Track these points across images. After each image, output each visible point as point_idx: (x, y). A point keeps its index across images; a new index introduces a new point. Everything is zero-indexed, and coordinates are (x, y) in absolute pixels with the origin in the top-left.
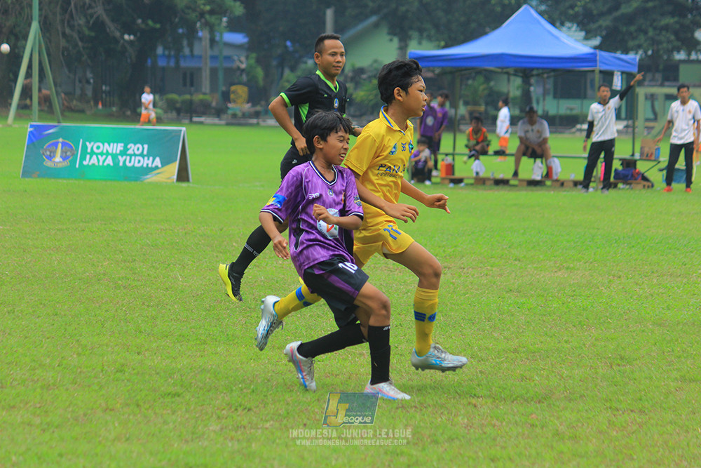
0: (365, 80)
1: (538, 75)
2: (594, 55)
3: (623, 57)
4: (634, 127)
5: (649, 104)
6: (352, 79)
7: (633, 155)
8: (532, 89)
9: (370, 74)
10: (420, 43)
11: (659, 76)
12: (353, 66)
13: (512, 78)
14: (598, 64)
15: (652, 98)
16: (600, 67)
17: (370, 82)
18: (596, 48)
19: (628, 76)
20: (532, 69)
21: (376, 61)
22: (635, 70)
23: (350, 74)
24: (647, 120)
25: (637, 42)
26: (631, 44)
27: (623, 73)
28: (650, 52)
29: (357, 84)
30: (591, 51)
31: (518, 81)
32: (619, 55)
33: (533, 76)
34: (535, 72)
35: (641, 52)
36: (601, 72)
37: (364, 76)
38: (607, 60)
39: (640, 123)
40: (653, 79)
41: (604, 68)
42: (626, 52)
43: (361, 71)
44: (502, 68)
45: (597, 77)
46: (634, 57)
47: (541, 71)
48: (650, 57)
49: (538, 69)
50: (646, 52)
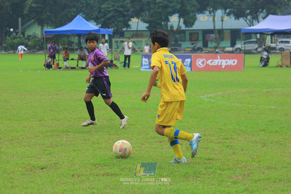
0: (31, 39)
1: (83, 36)
2: (100, 29)
3: (108, 30)
4: (112, 51)
5: (116, 44)
6: (27, 39)
7: (112, 59)
8: (81, 40)
9: (32, 37)
10: (47, 27)
11: (118, 35)
12: (27, 35)
13: (75, 37)
14: (101, 32)
15: (117, 42)
16: (101, 33)
17: (33, 39)
18: (100, 27)
19: (110, 36)
20: (81, 34)
21: (34, 33)
22: (112, 34)
23: (27, 37)
24: (116, 48)
25: (111, 26)
26: (110, 26)
27: (108, 35)
28: (116, 28)
29: (29, 40)
30: (98, 28)
31: (77, 38)
32: (106, 29)
33: (81, 36)
34: (82, 35)
35: (113, 28)
36: (102, 35)
37: (31, 38)
38: (104, 31)
39: (114, 49)
40: (117, 36)
41: (103, 33)
42: (109, 28)
43: (30, 36)
44: (72, 34)
45: (101, 36)
46: (111, 30)
47: (84, 35)
48: (116, 30)
49: (83, 34)
50: (114, 28)
